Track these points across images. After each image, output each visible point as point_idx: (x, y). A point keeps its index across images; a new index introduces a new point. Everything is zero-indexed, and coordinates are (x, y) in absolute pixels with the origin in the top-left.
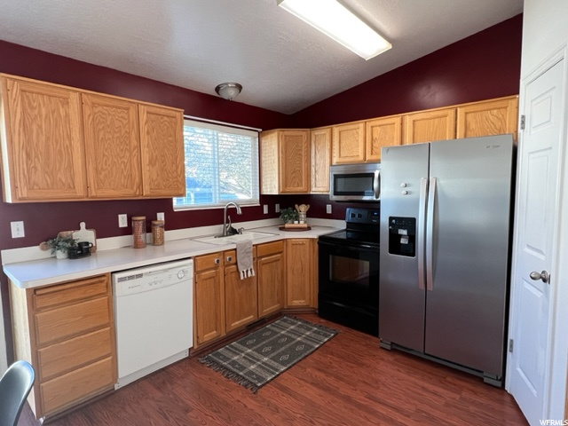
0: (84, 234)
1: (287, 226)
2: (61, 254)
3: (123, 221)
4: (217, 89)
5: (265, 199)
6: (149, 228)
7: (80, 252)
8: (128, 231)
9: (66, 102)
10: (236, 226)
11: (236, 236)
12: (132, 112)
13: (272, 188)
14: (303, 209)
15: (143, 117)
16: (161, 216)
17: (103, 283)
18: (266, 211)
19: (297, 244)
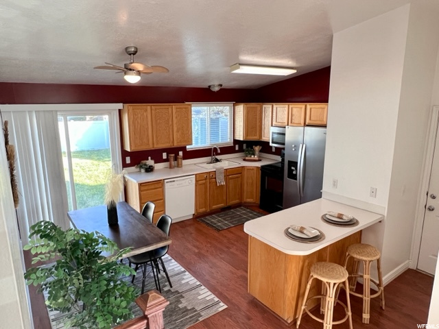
0: (150, 162)
1: (247, 158)
2: (143, 170)
3: (165, 156)
4: (210, 86)
5: (236, 142)
6: (176, 159)
7: (150, 170)
8: (167, 160)
9: (146, 110)
10: (219, 157)
11: (218, 163)
12: (170, 109)
13: (240, 136)
14: (257, 149)
15: (174, 111)
16: (181, 153)
17: (160, 183)
18: (237, 148)
19: (250, 169)
